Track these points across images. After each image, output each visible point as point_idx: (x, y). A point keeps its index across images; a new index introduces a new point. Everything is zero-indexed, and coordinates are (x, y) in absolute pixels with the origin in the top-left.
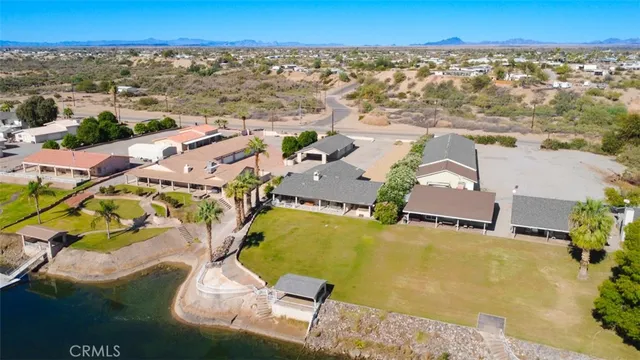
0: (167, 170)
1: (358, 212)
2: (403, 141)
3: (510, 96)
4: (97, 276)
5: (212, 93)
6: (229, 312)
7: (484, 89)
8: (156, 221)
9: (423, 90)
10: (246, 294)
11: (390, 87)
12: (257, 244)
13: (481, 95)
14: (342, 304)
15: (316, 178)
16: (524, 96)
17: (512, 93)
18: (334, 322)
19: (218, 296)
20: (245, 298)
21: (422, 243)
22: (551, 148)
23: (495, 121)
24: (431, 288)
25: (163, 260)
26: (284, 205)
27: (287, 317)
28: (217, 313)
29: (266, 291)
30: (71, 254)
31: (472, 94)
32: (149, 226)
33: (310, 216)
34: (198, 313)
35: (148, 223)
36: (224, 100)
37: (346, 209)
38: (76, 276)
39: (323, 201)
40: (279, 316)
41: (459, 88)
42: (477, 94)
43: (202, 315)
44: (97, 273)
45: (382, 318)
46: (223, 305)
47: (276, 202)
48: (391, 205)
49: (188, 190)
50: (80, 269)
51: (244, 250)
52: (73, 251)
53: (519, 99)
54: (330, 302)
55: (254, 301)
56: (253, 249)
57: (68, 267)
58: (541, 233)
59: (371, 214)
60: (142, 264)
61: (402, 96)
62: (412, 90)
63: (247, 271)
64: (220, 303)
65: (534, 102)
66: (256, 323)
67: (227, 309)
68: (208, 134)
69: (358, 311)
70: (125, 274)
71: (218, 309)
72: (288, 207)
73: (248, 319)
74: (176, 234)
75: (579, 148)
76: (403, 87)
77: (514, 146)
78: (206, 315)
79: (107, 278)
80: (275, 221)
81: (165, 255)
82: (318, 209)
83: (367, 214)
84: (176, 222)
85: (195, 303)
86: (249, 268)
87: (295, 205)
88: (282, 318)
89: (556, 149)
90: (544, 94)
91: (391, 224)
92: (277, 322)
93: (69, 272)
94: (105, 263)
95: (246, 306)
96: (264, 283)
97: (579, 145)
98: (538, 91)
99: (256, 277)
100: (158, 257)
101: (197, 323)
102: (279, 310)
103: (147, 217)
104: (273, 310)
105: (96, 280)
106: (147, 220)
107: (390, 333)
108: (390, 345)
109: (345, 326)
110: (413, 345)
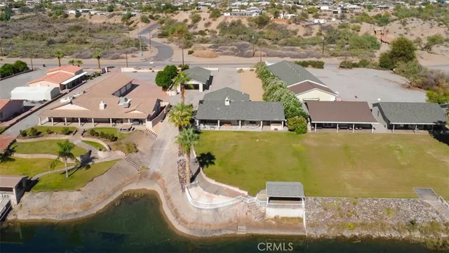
0: (83, 109)
1: (273, 127)
2: (244, 69)
3: (287, 31)
4: (76, 214)
5: (32, 36)
7: (266, 26)
9: (218, 28)
11: (190, 27)
12: (212, 163)
13: (265, 30)
14: (319, 199)
15: (227, 103)
16: (298, 30)
17: (288, 29)
18: (321, 214)
19: (216, 210)
20: (237, 207)
21: (338, 145)
22: (348, 67)
23: (292, 50)
24: (369, 176)
25: (126, 189)
26: (208, 127)
27: (280, 217)
28: (222, 225)
30: (38, 197)
31: (258, 31)
32: (96, 161)
33: (236, 134)
35: (94, 158)
36: (51, 42)
37: (262, 126)
38: (55, 216)
39: (242, 121)
40: (273, 216)
41: (247, 26)
42: (262, 30)
44: (75, 210)
45: (355, 204)
46: (223, 217)
49: (111, 125)
50: (55, 210)
52: (39, 194)
53: (295, 32)
57: (40, 210)
58: (406, 127)
59: (283, 127)
61: (202, 33)
62: (210, 28)
63: (224, 185)
64: (220, 215)
65: (306, 35)
66: (257, 226)
67: (228, 219)
68: (77, 73)
69: (335, 201)
70: (101, 207)
71: (220, 221)
73: (249, 224)
75: (364, 66)
76: (201, 26)
77: (323, 68)
79: (87, 214)
81: (124, 184)
82: (239, 128)
83: (280, 128)
84: (120, 154)
86: (223, 183)
87: (217, 128)
88: (276, 218)
89: (351, 68)
90: (311, 29)
91: (304, 133)
92: (274, 222)
93: (45, 214)
94: (80, 200)
95: (242, 214)
96: (246, 193)
97: (364, 64)
98: (307, 26)
99: (235, 189)
100: (119, 187)
102: (273, 212)
103: (89, 153)
104: (267, 213)
105: (77, 217)
106: (91, 156)
107: (366, 213)
108: (370, 222)
109: (330, 214)
110: (386, 219)
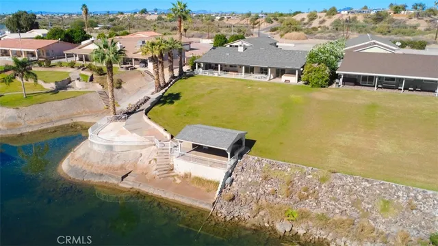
1: (284, 79)
6: (122, 167)
7: (383, 21)
8: (78, 85)
9: (331, 24)
10: (145, 147)
11: (305, 24)
12: (172, 102)
13: (380, 25)
14: (265, 161)
15: (241, 49)
16: (418, 25)
17: (408, 23)
24: (386, 147)
26: (208, 73)
27: (193, 175)
28: (106, 169)
29: (170, 144)
31: (373, 26)
34: (85, 167)
35: (70, 87)
37: (270, 75)
39: (246, 68)
40: (182, 173)
41: (362, 22)
43: (88, 169)
45: (323, 180)
46: (115, 159)
47: (200, 71)
48: (322, 66)
49: (118, 65)
51: (156, 108)
53: (415, 27)
54: (250, 158)
55: (154, 156)
56: (167, 107)
59: (299, 80)
60: (51, 121)
61: (314, 29)
62: (323, 25)
63: (153, 125)
64: (112, 156)
65: (427, 29)
67: (119, 163)
69: (288, 170)
71: (108, 163)
72: (211, 75)
74: (96, 97)
76: (315, 23)
77: (424, 48)
78: (93, 170)
79: (9, 132)
80: (195, 84)
81: (79, 115)
82: (242, 76)
84: (98, 87)
85: (84, 156)
86: (156, 122)
87: (218, 74)
91: (322, 87)
95: (143, 162)
96: (169, 137)
99: (161, 130)
101: (81, 179)
102: (182, 166)
103: (70, 82)
104: (175, 166)
106: (69, 85)
107: (336, 200)
108: (337, 217)
109: (269, 188)
110: (375, 220)
